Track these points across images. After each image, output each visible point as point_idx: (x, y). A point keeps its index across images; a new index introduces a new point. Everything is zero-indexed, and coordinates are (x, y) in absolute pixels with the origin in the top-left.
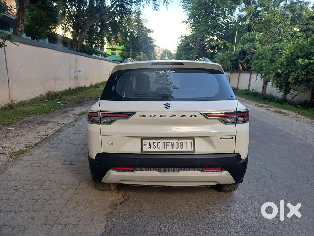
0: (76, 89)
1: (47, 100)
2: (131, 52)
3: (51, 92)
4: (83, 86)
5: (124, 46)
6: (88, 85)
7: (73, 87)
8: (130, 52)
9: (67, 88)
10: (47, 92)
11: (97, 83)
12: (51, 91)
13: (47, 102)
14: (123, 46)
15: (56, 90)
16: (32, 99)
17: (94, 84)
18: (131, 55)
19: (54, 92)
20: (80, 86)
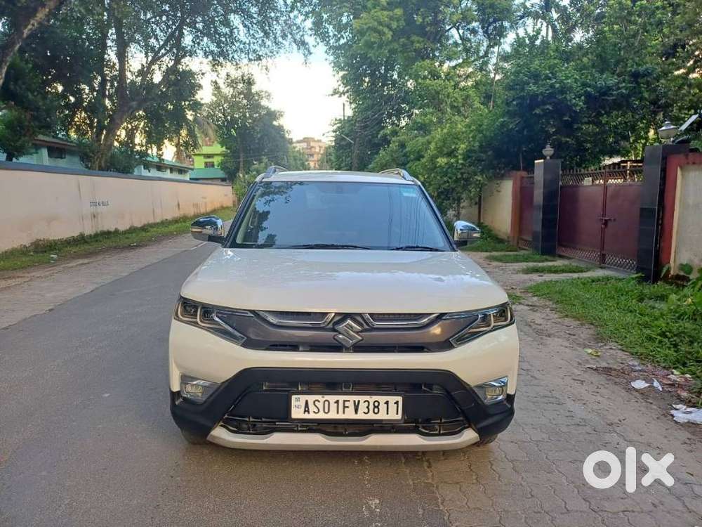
0: (96, 235)
1: (32, 253)
2: (241, 159)
3: (40, 240)
4: (112, 229)
5: (226, 148)
6: (122, 228)
7: (89, 231)
8: (239, 158)
9: (76, 234)
10: (35, 240)
11: (146, 223)
12: (42, 239)
13: (32, 255)
14: (224, 147)
15: (51, 238)
16: (6, 252)
17: (138, 224)
18: (241, 165)
19: (48, 241)
20: (105, 229)
